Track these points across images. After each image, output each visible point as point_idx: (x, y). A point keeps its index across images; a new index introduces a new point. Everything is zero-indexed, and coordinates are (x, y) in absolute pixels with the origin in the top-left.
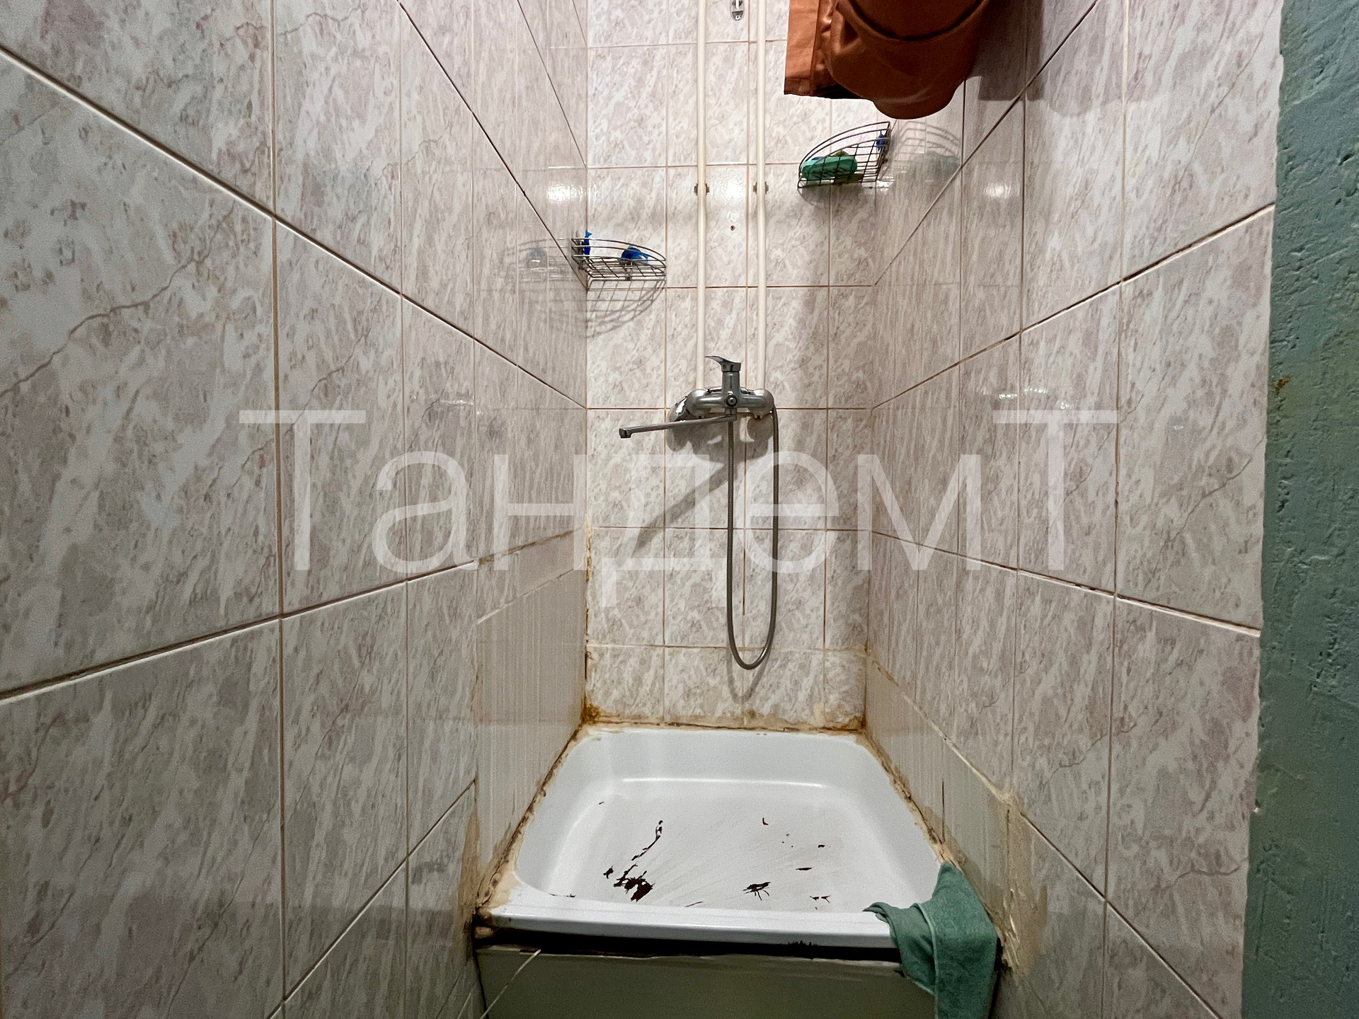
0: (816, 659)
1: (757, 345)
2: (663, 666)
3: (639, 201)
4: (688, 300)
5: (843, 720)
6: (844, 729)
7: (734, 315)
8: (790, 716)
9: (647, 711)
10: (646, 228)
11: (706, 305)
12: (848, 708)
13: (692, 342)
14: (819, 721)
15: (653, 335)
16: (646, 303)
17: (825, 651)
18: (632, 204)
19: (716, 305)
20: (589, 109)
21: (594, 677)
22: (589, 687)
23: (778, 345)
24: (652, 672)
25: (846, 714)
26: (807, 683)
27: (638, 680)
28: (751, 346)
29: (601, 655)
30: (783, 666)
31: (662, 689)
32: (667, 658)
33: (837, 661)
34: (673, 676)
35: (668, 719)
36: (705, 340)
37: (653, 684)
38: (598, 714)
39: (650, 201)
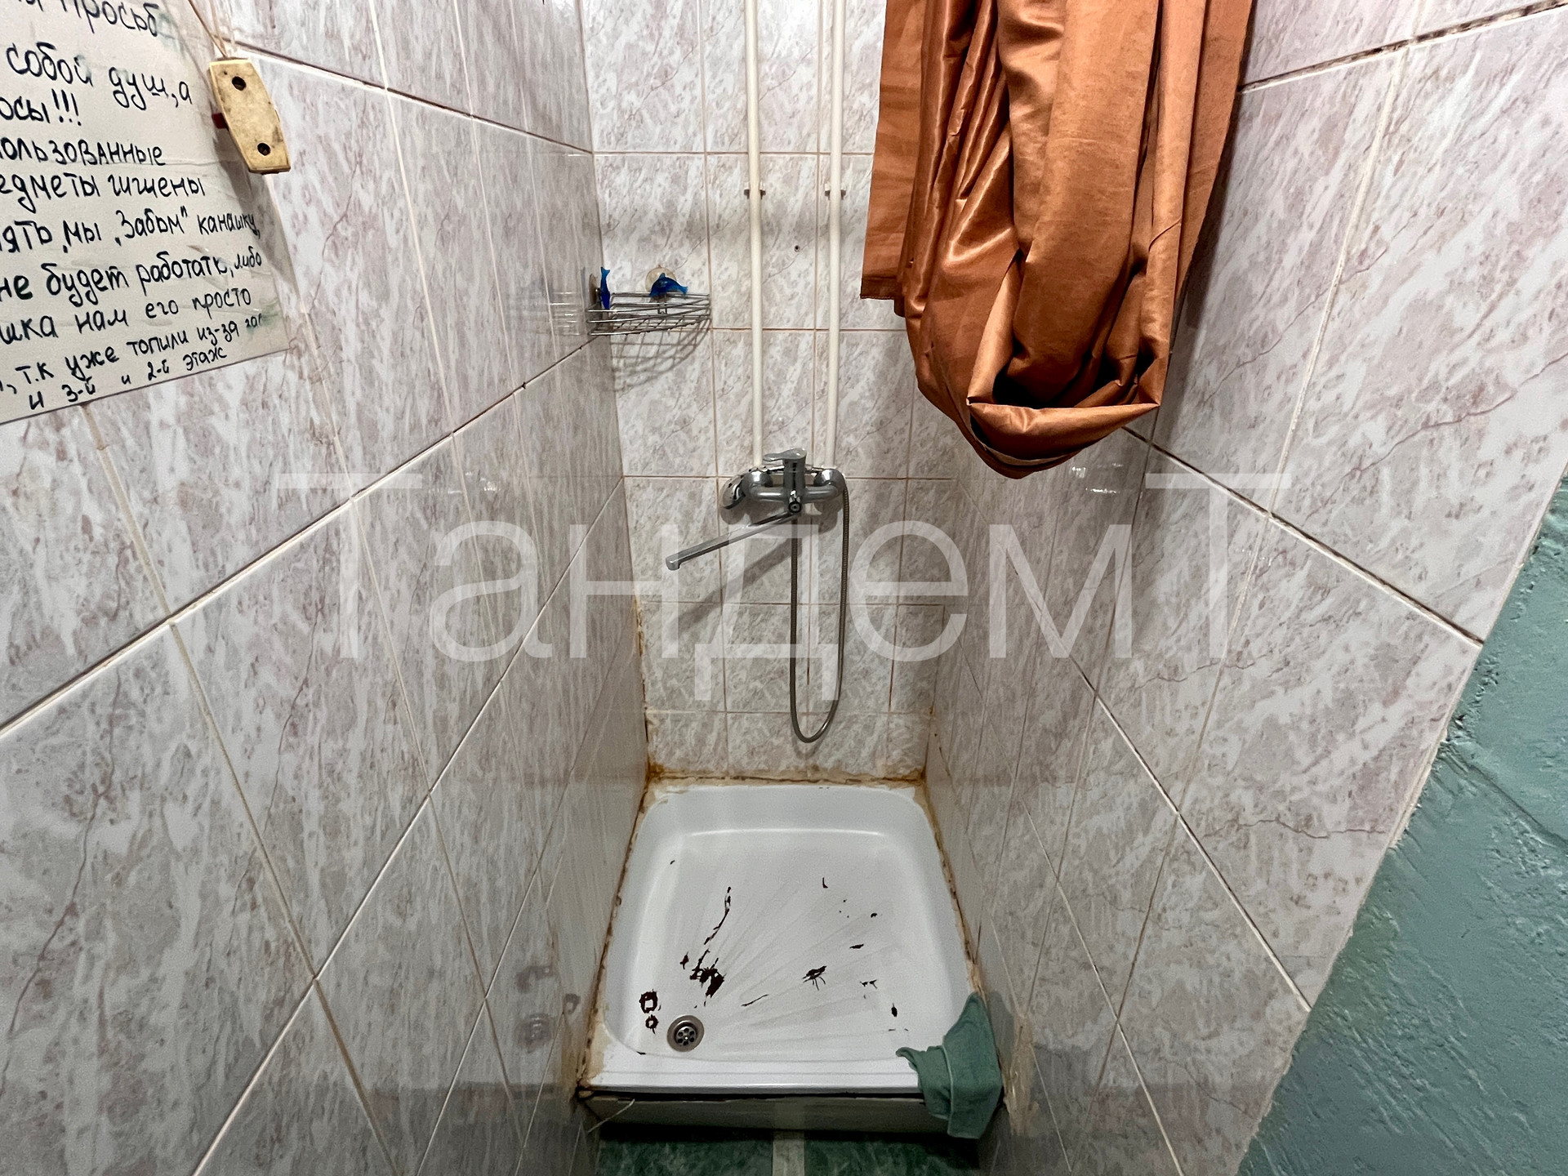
0: (881, 721)
1: (826, 402)
2: (726, 729)
3: (670, 205)
4: (741, 344)
5: (903, 771)
6: (906, 780)
7: (799, 365)
8: (853, 770)
9: (711, 766)
10: (681, 245)
11: (764, 352)
12: (909, 762)
13: (748, 397)
14: (880, 773)
15: (698, 388)
16: (687, 348)
17: (890, 714)
18: (662, 210)
19: (776, 352)
20: (588, 53)
21: (655, 740)
22: (651, 748)
23: (852, 404)
24: (715, 734)
25: (908, 767)
26: (871, 741)
27: (701, 741)
28: (820, 404)
29: (662, 721)
30: (847, 727)
31: (725, 750)
32: (730, 722)
33: (901, 722)
34: (735, 739)
35: (732, 773)
36: (763, 396)
37: (717, 744)
38: (662, 771)
39: (685, 204)
